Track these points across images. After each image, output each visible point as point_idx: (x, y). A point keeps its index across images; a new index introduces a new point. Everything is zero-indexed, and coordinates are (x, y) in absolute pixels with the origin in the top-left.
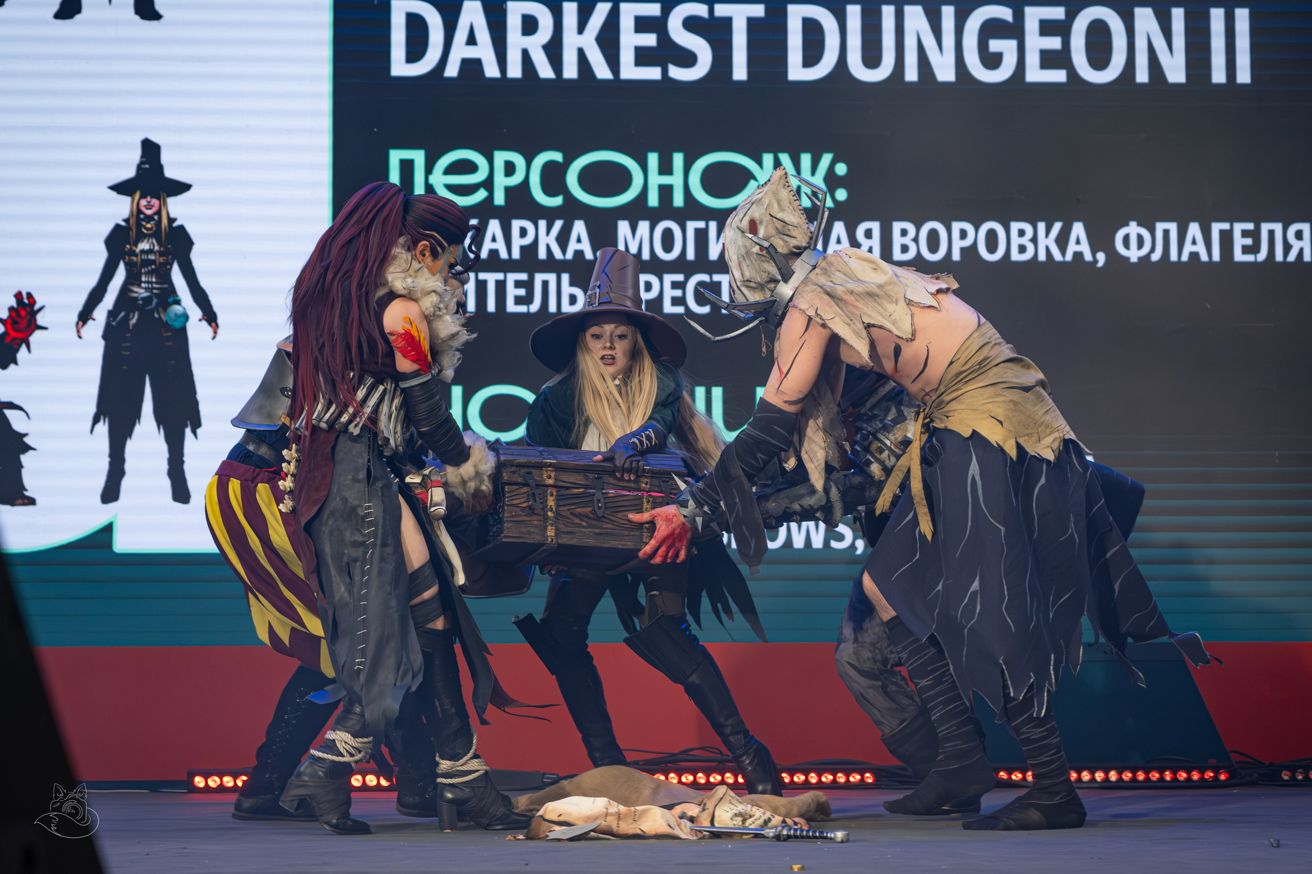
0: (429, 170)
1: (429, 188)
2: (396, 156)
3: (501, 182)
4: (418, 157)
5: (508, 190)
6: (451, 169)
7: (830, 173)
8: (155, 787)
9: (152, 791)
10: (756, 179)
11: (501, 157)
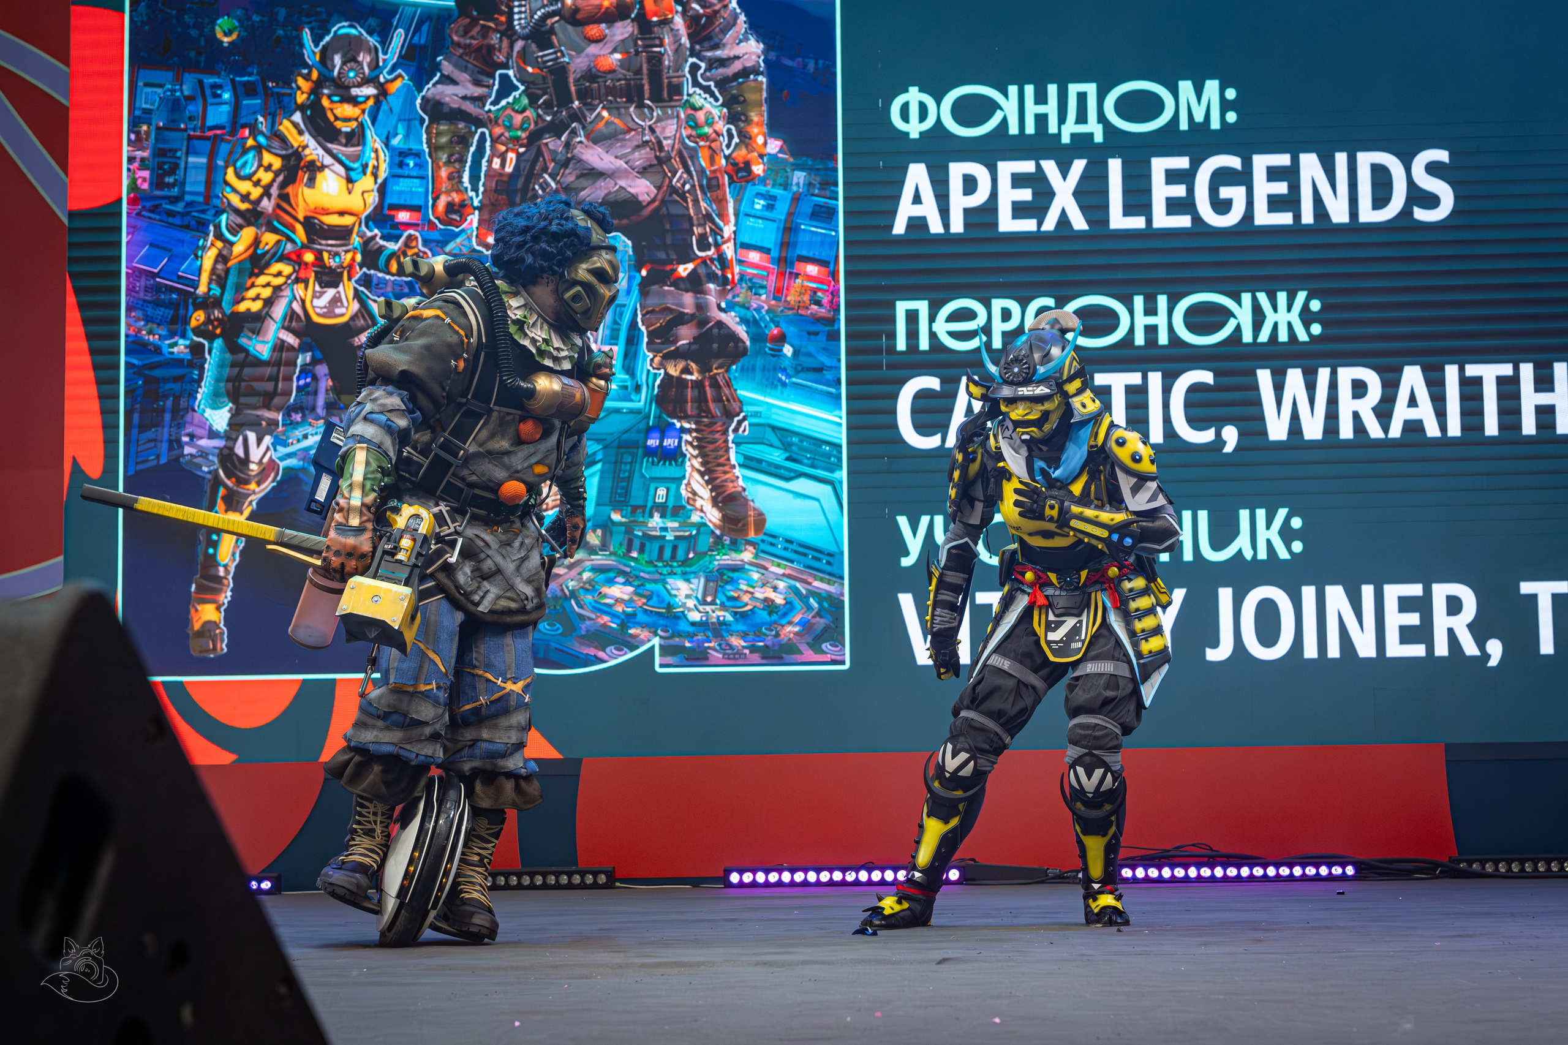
0: (932, 319)
1: (933, 335)
2: (902, 307)
3: (999, 327)
4: (922, 307)
5: (1005, 334)
6: (952, 318)
7: (1306, 308)
8: (696, 882)
9: (694, 886)
10: (1235, 317)
11: (998, 304)
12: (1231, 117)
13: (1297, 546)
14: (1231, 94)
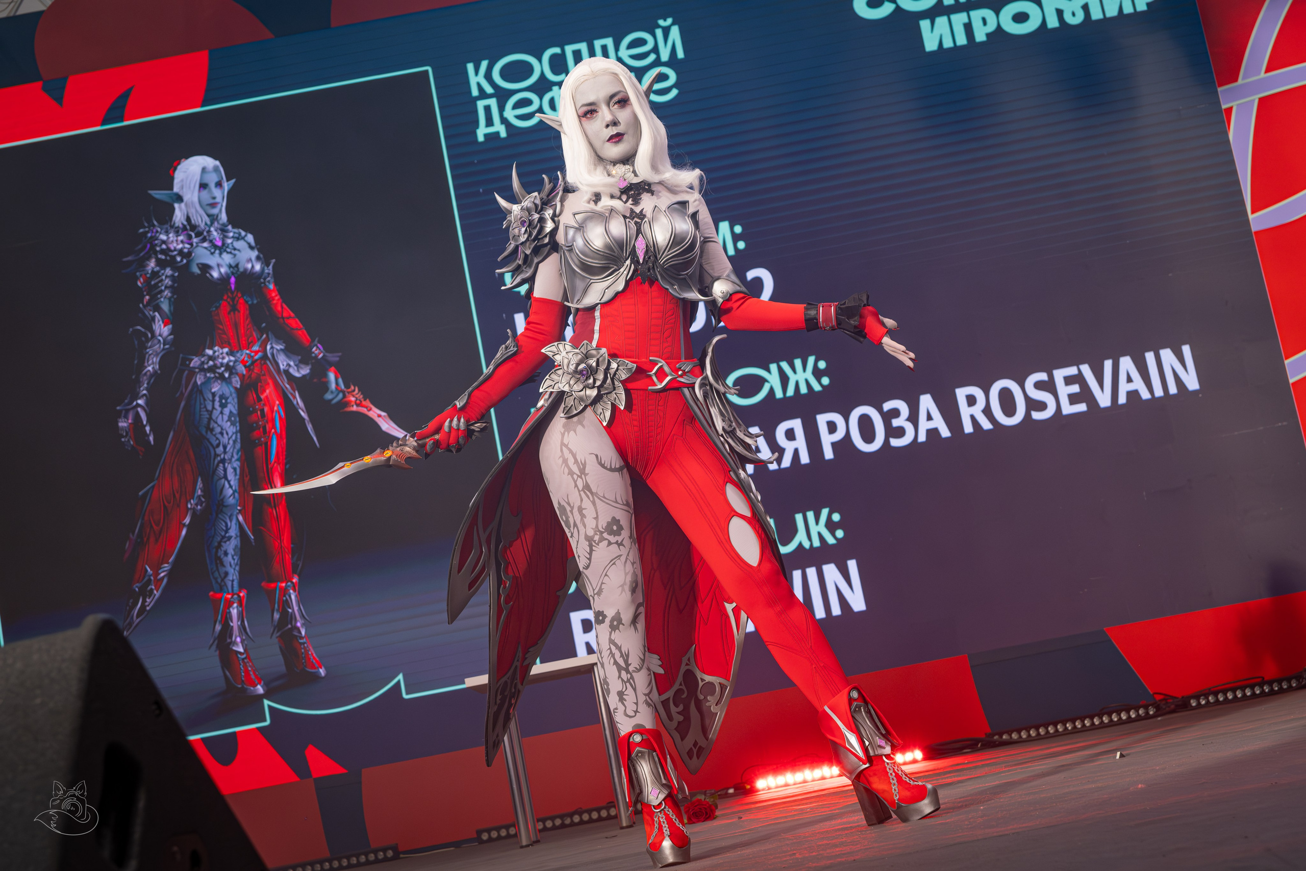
7: (815, 368)
10: (768, 382)
12: (741, 245)
13: (840, 534)
14: (738, 229)
